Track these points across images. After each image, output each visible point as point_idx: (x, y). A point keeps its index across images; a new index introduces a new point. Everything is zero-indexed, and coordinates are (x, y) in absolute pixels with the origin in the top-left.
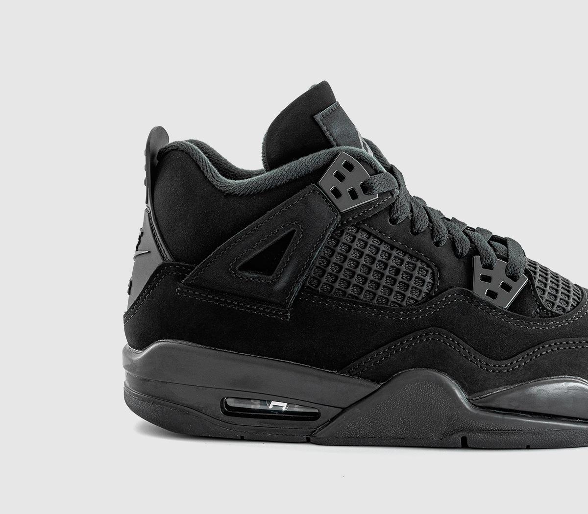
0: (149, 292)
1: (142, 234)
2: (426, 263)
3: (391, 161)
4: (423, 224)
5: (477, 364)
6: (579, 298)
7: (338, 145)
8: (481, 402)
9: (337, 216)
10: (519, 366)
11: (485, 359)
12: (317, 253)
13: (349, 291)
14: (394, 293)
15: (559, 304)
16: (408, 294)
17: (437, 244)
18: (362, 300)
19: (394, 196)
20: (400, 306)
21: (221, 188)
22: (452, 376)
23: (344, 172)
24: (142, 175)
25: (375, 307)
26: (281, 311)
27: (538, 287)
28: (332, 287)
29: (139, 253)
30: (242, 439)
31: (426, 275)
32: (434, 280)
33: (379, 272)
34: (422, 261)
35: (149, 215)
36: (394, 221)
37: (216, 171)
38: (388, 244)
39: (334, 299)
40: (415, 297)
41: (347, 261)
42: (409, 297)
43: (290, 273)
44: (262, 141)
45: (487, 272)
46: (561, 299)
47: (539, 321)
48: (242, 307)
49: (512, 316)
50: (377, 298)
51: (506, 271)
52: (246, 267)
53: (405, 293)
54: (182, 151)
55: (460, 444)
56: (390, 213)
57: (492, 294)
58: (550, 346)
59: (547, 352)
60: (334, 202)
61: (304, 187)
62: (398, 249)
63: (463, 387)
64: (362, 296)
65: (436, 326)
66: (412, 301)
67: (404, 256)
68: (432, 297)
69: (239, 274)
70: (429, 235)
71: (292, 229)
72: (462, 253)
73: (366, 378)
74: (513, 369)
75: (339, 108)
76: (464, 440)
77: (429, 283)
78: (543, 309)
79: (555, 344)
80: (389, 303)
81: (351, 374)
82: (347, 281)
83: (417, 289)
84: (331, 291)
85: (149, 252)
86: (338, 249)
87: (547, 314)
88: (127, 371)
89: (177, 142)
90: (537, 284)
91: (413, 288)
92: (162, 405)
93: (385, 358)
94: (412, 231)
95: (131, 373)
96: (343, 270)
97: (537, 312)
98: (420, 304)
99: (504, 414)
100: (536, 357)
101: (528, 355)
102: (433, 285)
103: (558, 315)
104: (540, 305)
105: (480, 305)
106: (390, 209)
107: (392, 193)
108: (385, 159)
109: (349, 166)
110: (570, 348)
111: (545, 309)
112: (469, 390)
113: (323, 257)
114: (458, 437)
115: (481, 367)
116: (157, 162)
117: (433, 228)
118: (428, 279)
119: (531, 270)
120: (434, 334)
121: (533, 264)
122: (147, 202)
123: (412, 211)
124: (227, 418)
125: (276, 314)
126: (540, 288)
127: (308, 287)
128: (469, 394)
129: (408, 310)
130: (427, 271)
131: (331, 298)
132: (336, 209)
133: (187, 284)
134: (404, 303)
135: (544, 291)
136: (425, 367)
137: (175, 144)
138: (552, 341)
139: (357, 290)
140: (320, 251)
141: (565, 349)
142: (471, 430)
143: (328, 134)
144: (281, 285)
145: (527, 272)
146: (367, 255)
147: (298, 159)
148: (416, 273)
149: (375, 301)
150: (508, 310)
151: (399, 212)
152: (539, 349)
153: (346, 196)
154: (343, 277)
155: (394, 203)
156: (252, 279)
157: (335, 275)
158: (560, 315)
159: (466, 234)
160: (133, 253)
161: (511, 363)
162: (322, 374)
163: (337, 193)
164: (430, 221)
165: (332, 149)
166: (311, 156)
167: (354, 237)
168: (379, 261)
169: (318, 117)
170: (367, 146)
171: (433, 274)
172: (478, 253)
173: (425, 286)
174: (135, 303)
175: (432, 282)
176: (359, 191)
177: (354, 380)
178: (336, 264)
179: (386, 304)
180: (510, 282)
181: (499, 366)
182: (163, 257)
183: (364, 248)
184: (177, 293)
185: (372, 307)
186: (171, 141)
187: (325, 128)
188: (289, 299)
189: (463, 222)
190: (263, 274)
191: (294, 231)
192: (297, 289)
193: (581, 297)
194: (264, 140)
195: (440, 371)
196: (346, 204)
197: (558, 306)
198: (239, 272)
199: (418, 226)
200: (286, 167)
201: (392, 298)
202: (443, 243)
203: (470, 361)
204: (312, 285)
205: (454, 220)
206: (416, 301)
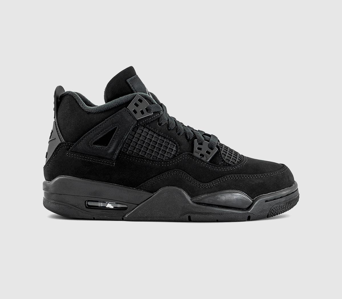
0: (54, 156)
1: (52, 131)
2: (174, 142)
3: (161, 102)
4: (172, 126)
5: (195, 185)
6: (241, 159)
7: (136, 92)
8: (196, 201)
9: (135, 121)
10: (213, 185)
11: (198, 183)
12: (126, 136)
13: (140, 154)
14: (159, 155)
15: (232, 161)
16: (166, 155)
17: (179, 134)
18: (146, 157)
19: (161, 114)
20: (162, 160)
21: (86, 110)
22: (185, 190)
23: (138, 103)
24: (53, 106)
25: (152, 161)
26: (111, 162)
27: (222, 153)
28: (133, 152)
29: (51, 139)
30: (94, 219)
31: (174, 147)
32: (177, 149)
33: (154, 146)
34: (172, 141)
35: (55, 123)
36: (160, 124)
37: (84, 104)
38: (157, 134)
39: (134, 157)
40: (169, 156)
41: (139, 141)
42: (166, 156)
43: (115, 145)
44: (104, 91)
45: (200, 146)
46: (233, 159)
47: (222, 167)
48: (94, 161)
49: (210, 165)
50: (152, 156)
51: (208, 146)
52: (96, 143)
53: (164, 155)
54: (70, 95)
55: (188, 219)
56: (158, 121)
57: (202, 155)
58: (227, 177)
59: (225, 180)
60: (134, 115)
61: (121, 109)
62: (161, 136)
63: (189, 194)
64: (146, 156)
65: (177, 169)
66: (167, 158)
67: (164, 139)
68: (176, 156)
69: (93, 146)
70: (175, 131)
71: (115, 127)
72: (189, 139)
73: (147, 191)
74: (210, 187)
75: (137, 77)
76: (189, 217)
77: (175, 150)
78: (224, 162)
79: (229, 177)
80: (158, 159)
81: (141, 189)
82: (139, 149)
83: (170, 153)
84: (132, 153)
85: (55, 139)
86: (136, 136)
87: (226, 164)
88: (45, 191)
89: (68, 92)
90: (222, 152)
91: (168, 152)
92: (60, 204)
93: (155, 182)
94: (168, 129)
95: (46, 192)
96: (138, 144)
97: (222, 164)
98: (170, 159)
99: (206, 206)
100: (221, 182)
101: (217, 181)
102: (177, 151)
103: (230, 165)
104: (223, 160)
105: (196, 160)
106: (158, 119)
107: (159, 112)
108: (158, 101)
109: (140, 101)
110: (235, 178)
111: (225, 162)
112: (192, 196)
113: (129, 139)
114: (187, 216)
115: (196, 186)
116: (59, 100)
117: (177, 128)
118: (174, 149)
119: (220, 147)
120: (176, 172)
121: (222, 145)
122: (54, 118)
123: (168, 120)
124: (87, 210)
125: (109, 163)
126: (224, 154)
127: (123, 152)
128: (191, 198)
129: (165, 162)
130: (174, 146)
131: (132, 156)
132: (135, 118)
133: (71, 151)
134: (164, 159)
135: (225, 155)
136: (173, 186)
137: (67, 92)
138: (228, 175)
139: (144, 153)
140: (127, 136)
141: (233, 179)
142: (192, 213)
143: (132, 88)
144: (111, 150)
145: (217, 147)
146: (148, 138)
147: (119, 98)
148: (169, 146)
149: (151, 158)
150: (209, 162)
151: (162, 120)
152: (222, 178)
153: (139, 113)
154: (137, 147)
155: (160, 117)
156: (98, 148)
157: (134, 147)
158: (231, 165)
159: (192, 132)
160: (48, 140)
161: (210, 184)
162: (129, 189)
163: (135, 112)
164: (176, 125)
165: (134, 94)
166: (124, 96)
167: (143, 131)
168: (153, 141)
169: (128, 80)
170: (150, 94)
171: (177, 147)
172: (196, 138)
173: (173, 152)
174: (49, 161)
175: (176, 150)
176: (145, 111)
177: (142, 192)
178: (135, 142)
179: (156, 159)
180: (210, 150)
181: (204, 185)
182: (61, 141)
183: (147, 135)
184: (67, 155)
185: (150, 160)
186: (65, 91)
187: (131, 85)
188: (114, 156)
189: (192, 127)
190: (103, 146)
191: (117, 127)
192: (117, 152)
193: (242, 158)
194: (105, 90)
195: (179, 187)
196: (139, 117)
197: (231, 162)
198: (93, 145)
199: (170, 126)
200: (114, 101)
201: (159, 157)
202: (181, 134)
203: (192, 183)
204: (124, 151)
205: (188, 126)
206: (169, 158)
